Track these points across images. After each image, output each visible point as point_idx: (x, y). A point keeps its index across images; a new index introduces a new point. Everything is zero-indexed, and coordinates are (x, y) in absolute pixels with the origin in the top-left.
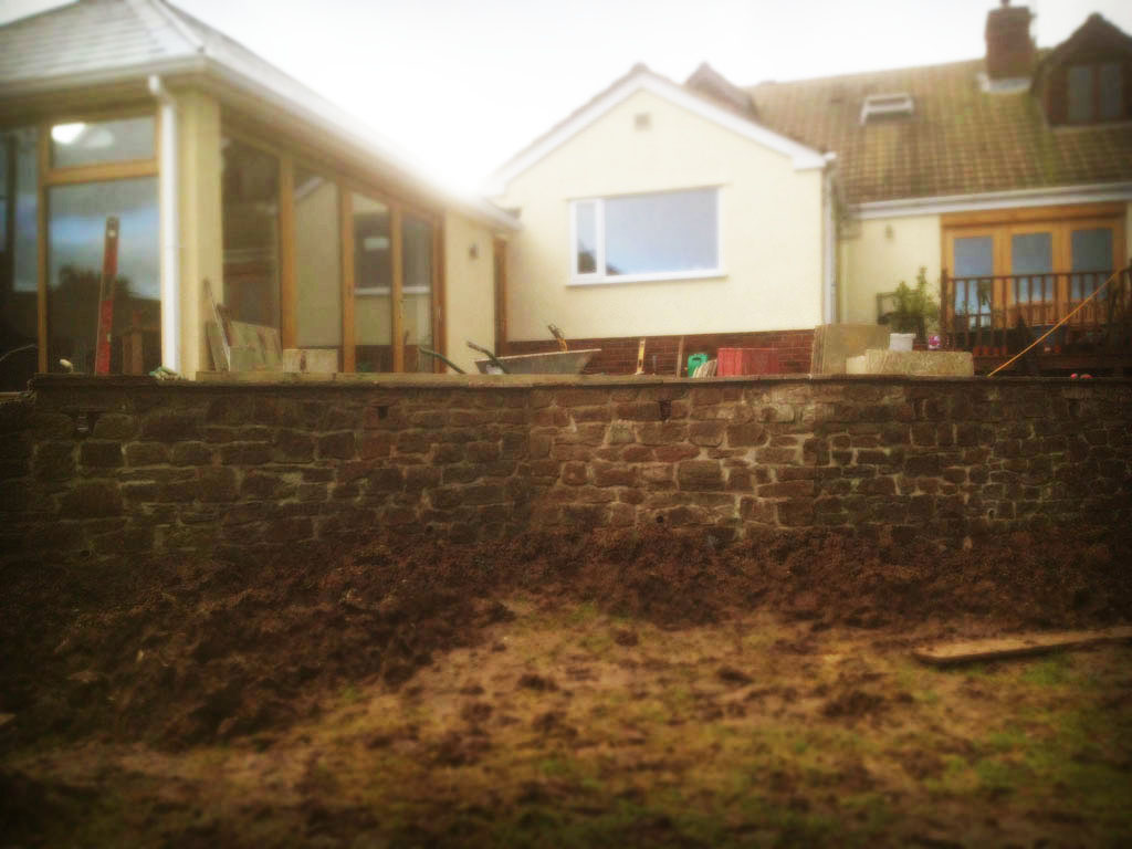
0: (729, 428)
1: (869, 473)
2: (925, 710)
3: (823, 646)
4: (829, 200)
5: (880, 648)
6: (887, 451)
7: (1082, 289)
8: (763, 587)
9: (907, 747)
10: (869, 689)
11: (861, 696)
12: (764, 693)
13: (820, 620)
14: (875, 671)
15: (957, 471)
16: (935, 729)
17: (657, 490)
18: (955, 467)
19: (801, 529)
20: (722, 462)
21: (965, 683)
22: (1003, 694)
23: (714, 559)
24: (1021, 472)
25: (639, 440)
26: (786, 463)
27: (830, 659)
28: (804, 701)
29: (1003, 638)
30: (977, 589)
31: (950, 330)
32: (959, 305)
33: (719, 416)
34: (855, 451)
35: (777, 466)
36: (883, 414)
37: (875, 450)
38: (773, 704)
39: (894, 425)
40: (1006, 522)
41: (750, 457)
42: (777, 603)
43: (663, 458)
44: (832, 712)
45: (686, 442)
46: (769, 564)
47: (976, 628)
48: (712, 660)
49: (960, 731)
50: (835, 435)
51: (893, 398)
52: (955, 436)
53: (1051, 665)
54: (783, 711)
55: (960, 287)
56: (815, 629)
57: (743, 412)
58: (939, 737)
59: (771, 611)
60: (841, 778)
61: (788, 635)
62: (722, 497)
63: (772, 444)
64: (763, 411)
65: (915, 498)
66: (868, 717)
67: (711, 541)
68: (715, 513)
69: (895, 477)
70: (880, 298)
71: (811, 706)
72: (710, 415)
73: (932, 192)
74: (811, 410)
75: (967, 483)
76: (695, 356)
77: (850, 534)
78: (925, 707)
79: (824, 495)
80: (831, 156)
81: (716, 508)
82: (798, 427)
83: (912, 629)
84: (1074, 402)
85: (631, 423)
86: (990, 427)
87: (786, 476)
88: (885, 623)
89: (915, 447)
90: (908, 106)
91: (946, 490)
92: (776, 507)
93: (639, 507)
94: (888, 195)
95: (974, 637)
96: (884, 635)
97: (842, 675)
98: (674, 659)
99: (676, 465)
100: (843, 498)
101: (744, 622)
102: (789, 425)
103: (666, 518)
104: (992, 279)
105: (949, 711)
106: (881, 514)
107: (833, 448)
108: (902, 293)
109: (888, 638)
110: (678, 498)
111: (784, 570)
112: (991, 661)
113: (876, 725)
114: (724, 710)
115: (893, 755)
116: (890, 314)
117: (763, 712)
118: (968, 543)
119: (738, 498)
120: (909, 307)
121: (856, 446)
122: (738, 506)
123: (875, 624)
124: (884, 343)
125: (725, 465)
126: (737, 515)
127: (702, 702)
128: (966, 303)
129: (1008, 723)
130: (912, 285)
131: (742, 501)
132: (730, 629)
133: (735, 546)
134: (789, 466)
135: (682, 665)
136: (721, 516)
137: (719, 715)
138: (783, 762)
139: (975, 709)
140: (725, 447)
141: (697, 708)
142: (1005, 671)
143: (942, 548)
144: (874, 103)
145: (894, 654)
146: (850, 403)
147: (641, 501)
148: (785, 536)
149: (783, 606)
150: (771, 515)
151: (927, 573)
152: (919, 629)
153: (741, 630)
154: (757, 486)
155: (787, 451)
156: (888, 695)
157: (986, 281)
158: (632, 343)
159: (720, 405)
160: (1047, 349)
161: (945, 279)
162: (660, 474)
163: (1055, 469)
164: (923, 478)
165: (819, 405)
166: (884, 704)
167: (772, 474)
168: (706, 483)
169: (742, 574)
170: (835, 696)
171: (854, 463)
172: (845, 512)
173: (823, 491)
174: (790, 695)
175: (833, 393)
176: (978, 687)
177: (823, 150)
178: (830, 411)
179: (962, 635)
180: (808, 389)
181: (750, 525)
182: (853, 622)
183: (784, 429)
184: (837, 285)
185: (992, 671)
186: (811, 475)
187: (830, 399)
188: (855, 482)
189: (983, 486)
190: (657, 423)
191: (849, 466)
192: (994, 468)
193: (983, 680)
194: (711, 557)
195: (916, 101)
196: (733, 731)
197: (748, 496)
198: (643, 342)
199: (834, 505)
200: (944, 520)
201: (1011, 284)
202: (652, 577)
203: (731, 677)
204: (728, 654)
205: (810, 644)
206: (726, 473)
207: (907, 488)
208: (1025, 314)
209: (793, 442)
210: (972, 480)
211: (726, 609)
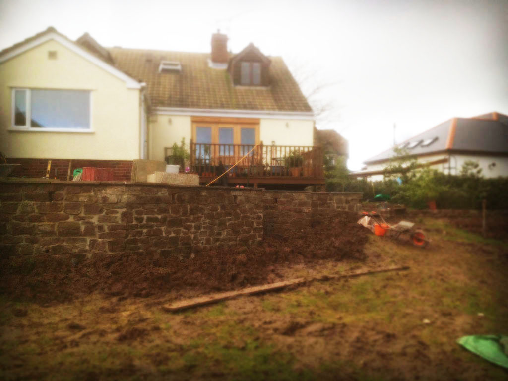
0: (84, 205)
1: (151, 226)
2: (165, 333)
3: (122, 308)
4: (143, 104)
5: (148, 306)
6: (159, 217)
7: (244, 152)
8: (97, 282)
9: (154, 352)
10: (141, 326)
11: (136, 330)
12: (90, 334)
13: (123, 296)
14: (145, 317)
15: (189, 225)
16: (168, 341)
17: (46, 236)
18: (188, 223)
19: (118, 253)
20: (80, 222)
21: (183, 319)
22: (198, 322)
23: (73, 270)
24: (214, 225)
25: (37, 211)
26: (113, 222)
27: (125, 314)
28: (109, 335)
29: (201, 297)
30: (194, 276)
31: (193, 165)
32: (197, 155)
33: (80, 200)
34: (145, 217)
35: (109, 224)
36: (158, 201)
37: (154, 216)
38: (94, 338)
39: (163, 206)
40: (208, 246)
41: (95, 220)
42: (103, 289)
43: (49, 221)
44: (122, 339)
45: (62, 213)
46: (101, 271)
47: (191, 293)
48: (66, 320)
49: (179, 341)
50: (136, 210)
51: (163, 194)
52: (189, 210)
53: (219, 307)
54: (98, 341)
55: (198, 147)
56: (120, 300)
57: (92, 198)
58: (169, 345)
59: (100, 293)
60: (121, 371)
61: (106, 304)
62: (80, 239)
63: (106, 214)
64: (102, 198)
65: (172, 237)
66: (139, 339)
67: (73, 261)
68: (77, 247)
69: (163, 228)
70: (166, 149)
71: (112, 337)
72: (75, 199)
73: (187, 106)
74: (125, 198)
75: (193, 230)
76: (78, 170)
77: (141, 254)
78: (165, 331)
79: (130, 237)
80: (144, 84)
81: (77, 245)
82: (119, 206)
83: (164, 296)
84: (235, 197)
85: (33, 202)
86: (203, 207)
87: (112, 229)
88: (152, 294)
89: (172, 215)
90: (179, 68)
91: (185, 233)
92: (107, 244)
93: (36, 245)
94: (170, 105)
95: (190, 297)
96: (151, 300)
97: (129, 321)
98: (46, 321)
99: (57, 224)
100: (139, 238)
101: (86, 299)
102: (115, 205)
103: (50, 250)
104: (210, 145)
105: (175, 332)
106: (156, 245)
107: (135, 216)
108: (175, 148)
109: (152, 301)
110: (58, 240)
111: (109, 273)
112: (195, 308)
113: (142, 342)
114: (68, 344)
115: (148, 356)
116: (170, 156)
117: (88, 343)
118: (193, 256)
119: (88, 239)
120: (178, 154)
121: (145, 214)
122: (88, 243)
123: (147, 295)
124: (164, 169)
125: (83, 224)
126: (87, 248)
127: (58, 342)
128: (200, 154)
129: (199, 335)
130: (179, 145)
131: (90, 241)
132: (78, 304)
133: (85, 263)
134: (114, 224)
135: (50, 324)
136: (79, 249)
137: (66, 347)
138: (94, 367)
139: (186, 330)
140: (83, 215)
141: (55, 345)
142: (201, 312)
143: (181, 259)
144: (165, 64)
145: (154, 309)
146: (144, 195)
147: (37, 242)
148: (111, 257)
149: (106, 290)
150: (105, 247)
151: (173, 270)
152: (167, 295)
153: (83, 304)
154: (98, 234)
155: (114, 217)
156: (149, 328)
157: (208, 146)
158: (44, 162)
159: (81, 194)
160: (230, 175)
161: (192, 144)
162: (48, 229)
163: (228, 224)
164: (175, 229)
165: (129, 196)
166: (146, 332)
167: (106, 228)
168: (73, 233)
169: (86, 276)
170: (124, 332)
171: (144, 222)
172: (140, 244)
173: (130, 235)
174: (102, 333)
175: (135, 191)
176: (189, 320)
177: (140, 81)
178: (133, 199)
179: (185, 297)
180: (124, 188)
181: (94, 252)
182: (138, 295)
183: (112, 207)
184: (147, 142)
185: (195, 312)
186: (124, 228)
187: (134, 193)
188: (145, 231)
189: (200, 231)
190: (47, 203)
191: (142, 224)
192: (204, 223)
193: (192, 316)
194: (71, 269)
195: (183, 66)
196: (72, 354)
197: (93, 238)
198: (50, 162)
199: (135, 241)
200: (184, 246)
201: (217, 147)
202: (39, 281)
203: (74, 328)
204: (75, 316)
205: (116, 307)
206: (83, 228)
207: (168, 233)
208: (223, 160)
209: (117, 213)
210: (195, 229)
211: (77, 294)
